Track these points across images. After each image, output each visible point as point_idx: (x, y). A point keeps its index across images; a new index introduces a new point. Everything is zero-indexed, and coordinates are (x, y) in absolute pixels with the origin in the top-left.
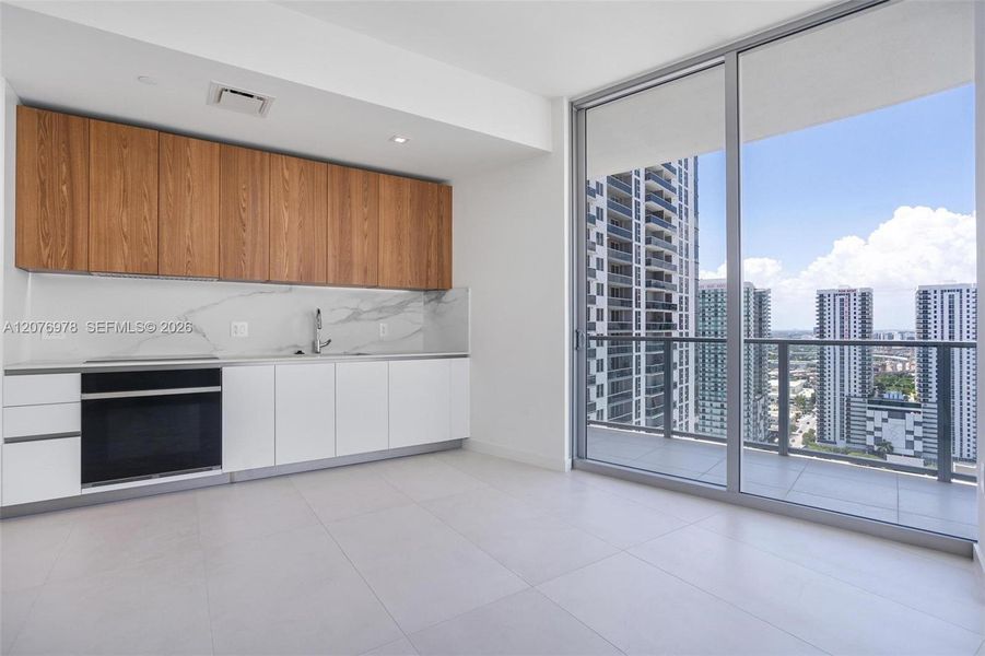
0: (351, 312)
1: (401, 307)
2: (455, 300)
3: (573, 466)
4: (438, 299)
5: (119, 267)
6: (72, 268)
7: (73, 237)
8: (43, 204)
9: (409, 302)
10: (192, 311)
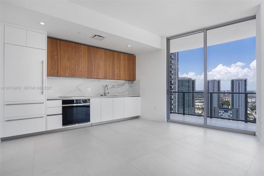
0: (112, 86)
1: (123, 84)
2: (137, 83)
3: (167, 121)
4: (132, 83)
5: (67, 75)
6: (58, 76)
7: (58, 68)
8: (52, 61)
9: (125, 83)
10: (79, 86)
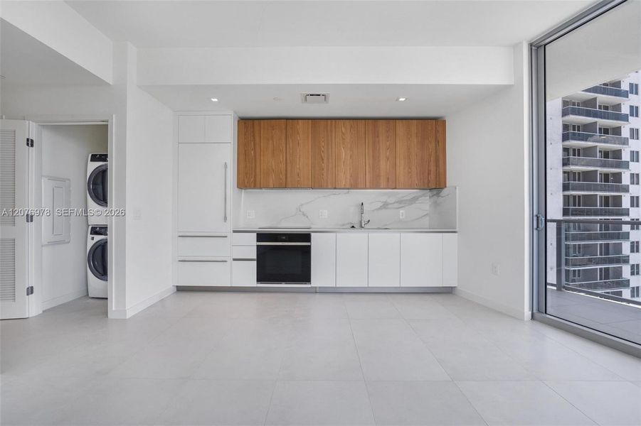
0: (382, 204)
1: (414, 200)
2: (448, 195)
3: (533, 317)
4: (438, 195)
9: (421, 196)
10: (302, 205)
